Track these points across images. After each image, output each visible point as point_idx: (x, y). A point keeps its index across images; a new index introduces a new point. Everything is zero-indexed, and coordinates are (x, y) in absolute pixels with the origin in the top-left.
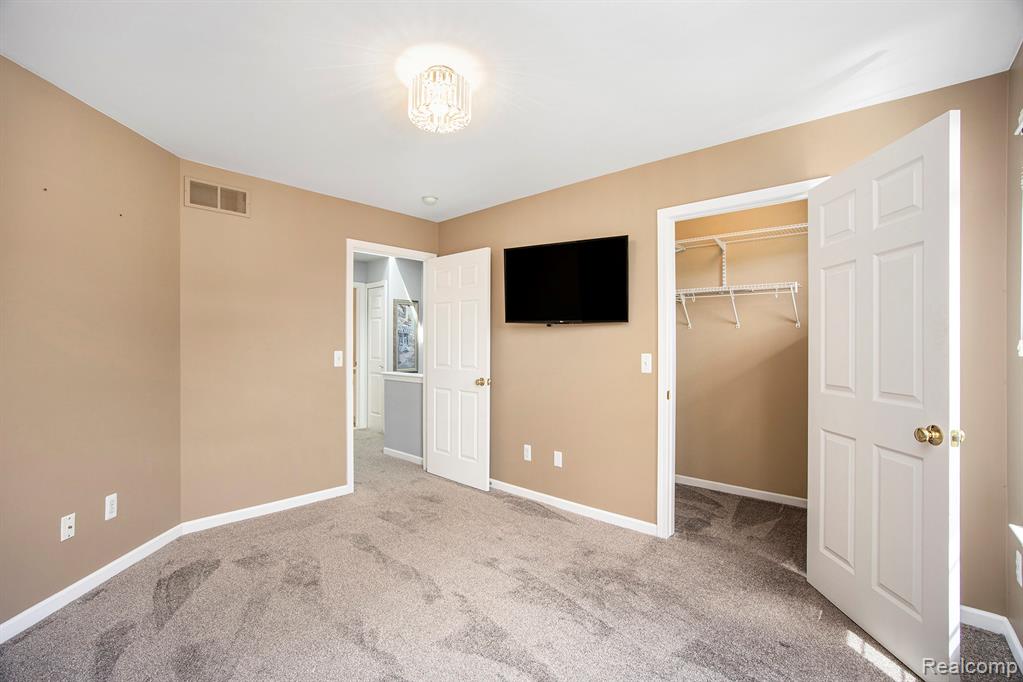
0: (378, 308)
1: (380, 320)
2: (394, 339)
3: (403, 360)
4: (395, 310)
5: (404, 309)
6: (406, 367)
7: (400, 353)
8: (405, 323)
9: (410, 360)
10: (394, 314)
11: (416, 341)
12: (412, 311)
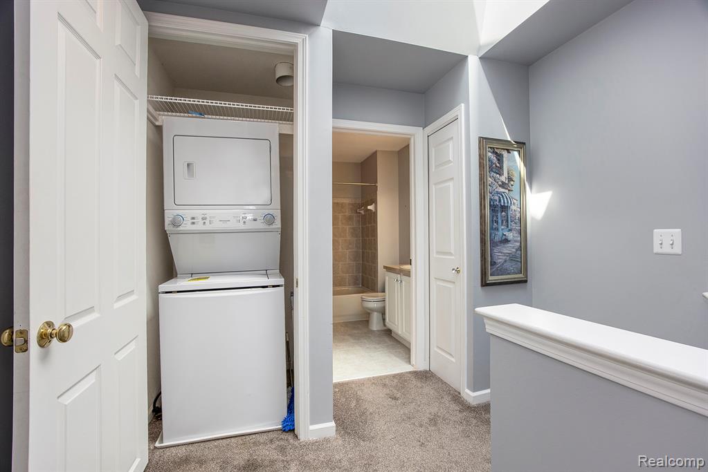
0: (449, 161)
1: (451, 184)
2: (482, 217)
3: (500, 259)
4: (481, 157)
5: (500, 158)
6: (503, 271)
7: (494, 244)
8: (503, 185)
9: (512, 258)
10: (481, 166)
11: (522, 221)
12: (515, 163)
